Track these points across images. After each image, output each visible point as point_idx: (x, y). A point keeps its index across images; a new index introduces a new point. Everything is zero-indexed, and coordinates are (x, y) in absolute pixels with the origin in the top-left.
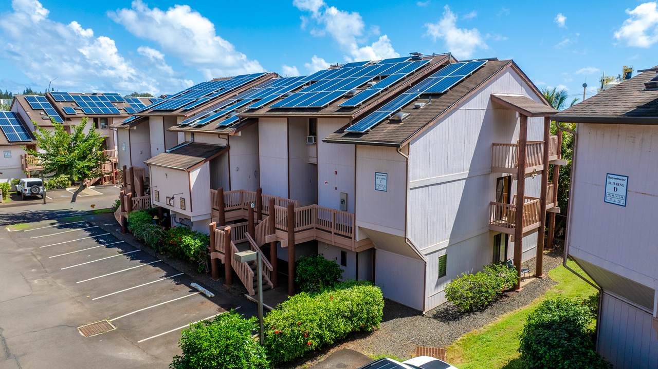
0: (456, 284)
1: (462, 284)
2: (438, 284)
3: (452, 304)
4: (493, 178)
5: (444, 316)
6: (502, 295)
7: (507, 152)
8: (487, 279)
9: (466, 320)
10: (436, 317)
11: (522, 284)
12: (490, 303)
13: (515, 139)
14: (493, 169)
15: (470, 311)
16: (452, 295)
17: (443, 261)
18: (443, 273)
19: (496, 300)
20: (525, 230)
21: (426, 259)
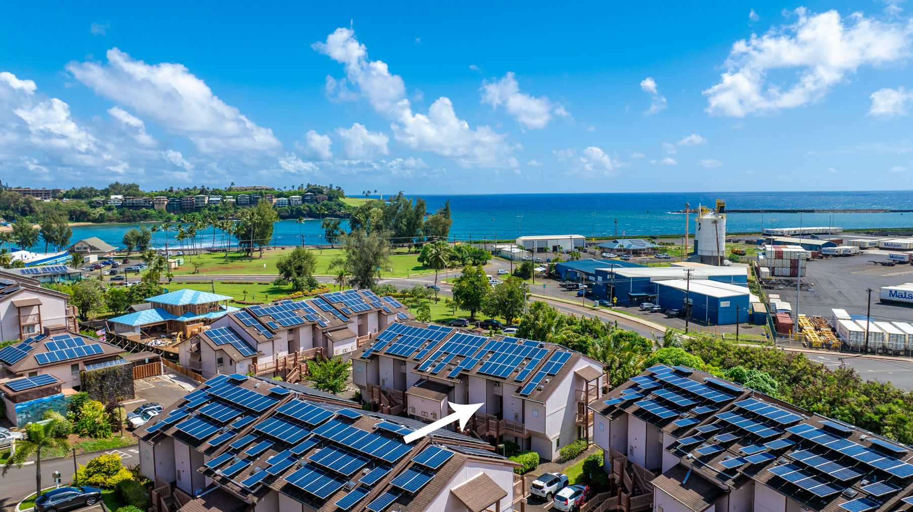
0: (564, 449)
1: (566, 449)
2: (556, 451)
3: (562, 457)
4: (576, 404)
5: (559, 462)
6: (582, 452)
7: (581, 394)
8: (575, 446)
9: (567, 463)
10: (556, 462)
11: (590, 447)
12: (576, 456)
13: (584, 389)
14: (576, 400)
15: (569, 459)
16: (562, 454)
17: (558, 441)
18: (558, 445)
19: (578, 454)
20: (589, 425)
21: (552, 441)
